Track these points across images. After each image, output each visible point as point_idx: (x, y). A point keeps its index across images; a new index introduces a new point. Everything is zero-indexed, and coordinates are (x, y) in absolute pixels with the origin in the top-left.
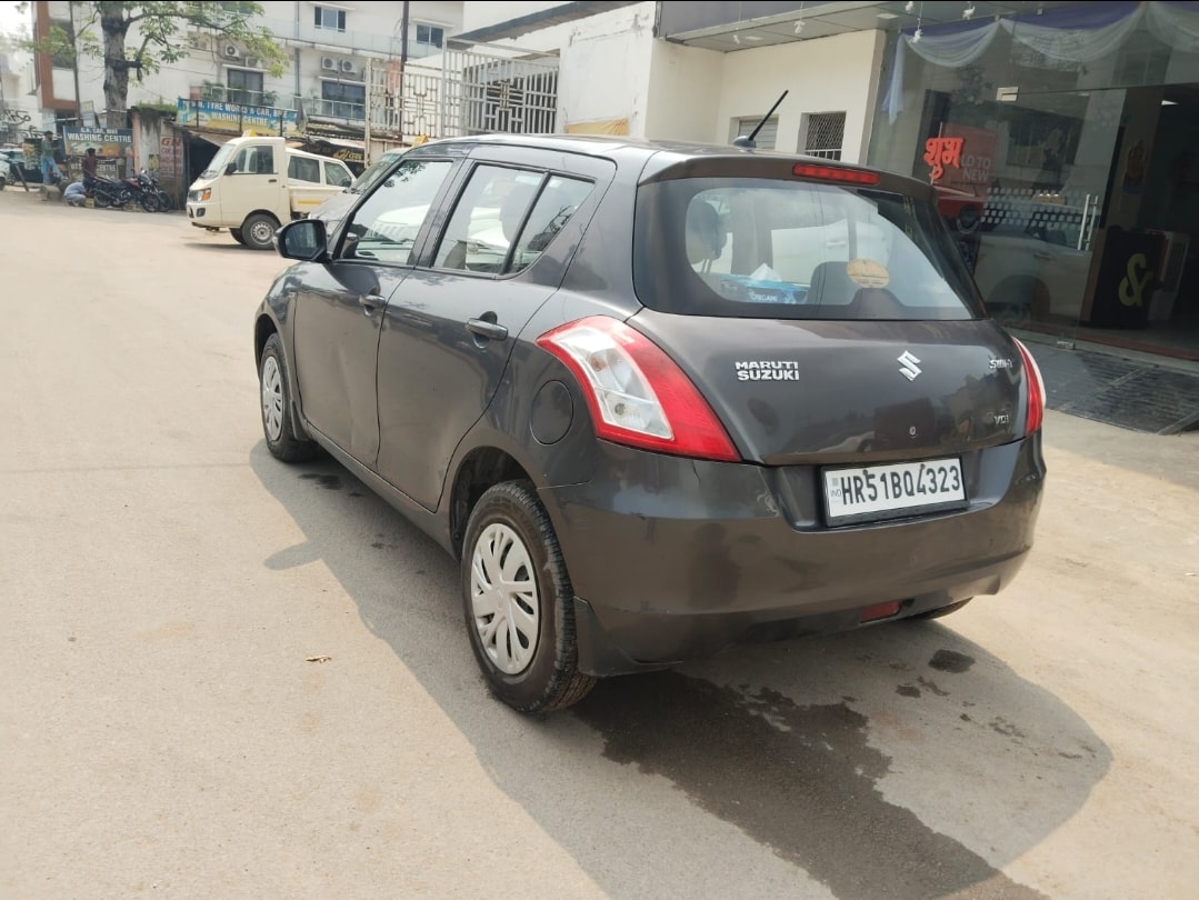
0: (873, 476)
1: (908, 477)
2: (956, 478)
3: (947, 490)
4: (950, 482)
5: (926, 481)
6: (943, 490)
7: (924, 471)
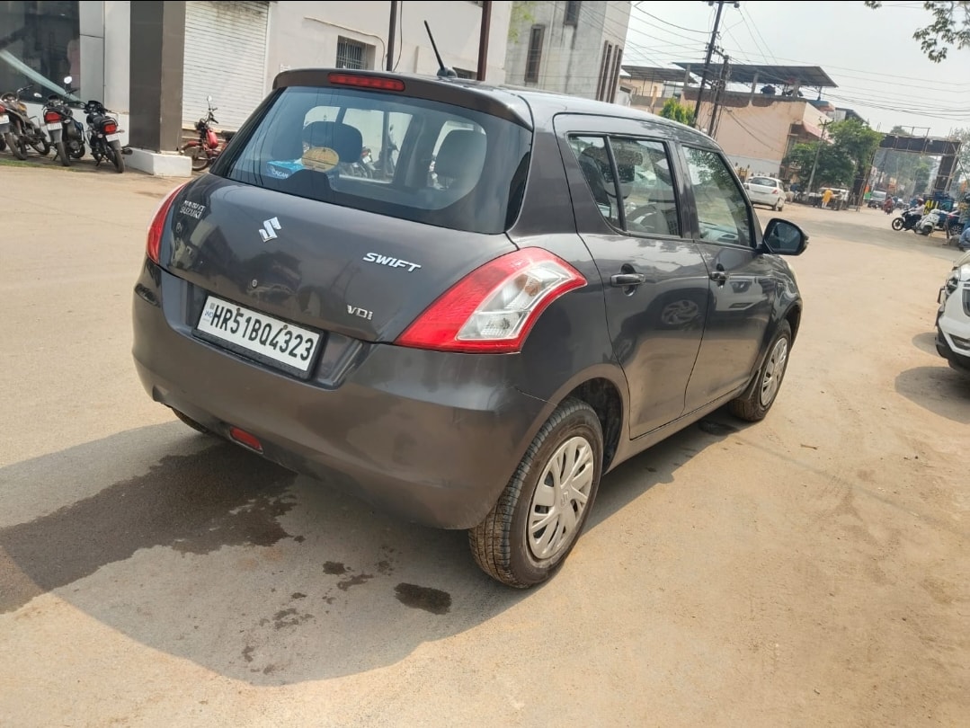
0: (242, 315)
1: (268, 329)
2: (308, 350)
3: (295, 356)
4: (301, 350)
5: (281, 339)
6: (292, 354)
7: (284, 331)
